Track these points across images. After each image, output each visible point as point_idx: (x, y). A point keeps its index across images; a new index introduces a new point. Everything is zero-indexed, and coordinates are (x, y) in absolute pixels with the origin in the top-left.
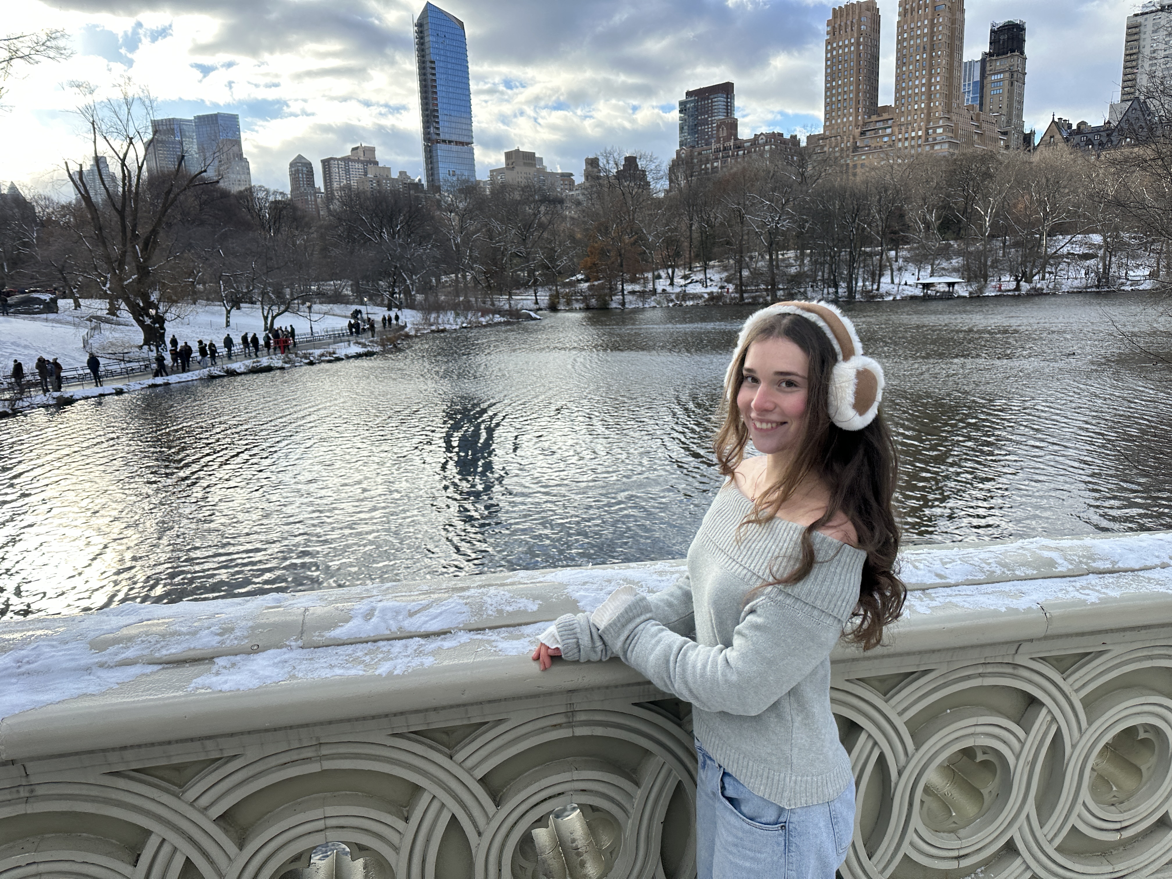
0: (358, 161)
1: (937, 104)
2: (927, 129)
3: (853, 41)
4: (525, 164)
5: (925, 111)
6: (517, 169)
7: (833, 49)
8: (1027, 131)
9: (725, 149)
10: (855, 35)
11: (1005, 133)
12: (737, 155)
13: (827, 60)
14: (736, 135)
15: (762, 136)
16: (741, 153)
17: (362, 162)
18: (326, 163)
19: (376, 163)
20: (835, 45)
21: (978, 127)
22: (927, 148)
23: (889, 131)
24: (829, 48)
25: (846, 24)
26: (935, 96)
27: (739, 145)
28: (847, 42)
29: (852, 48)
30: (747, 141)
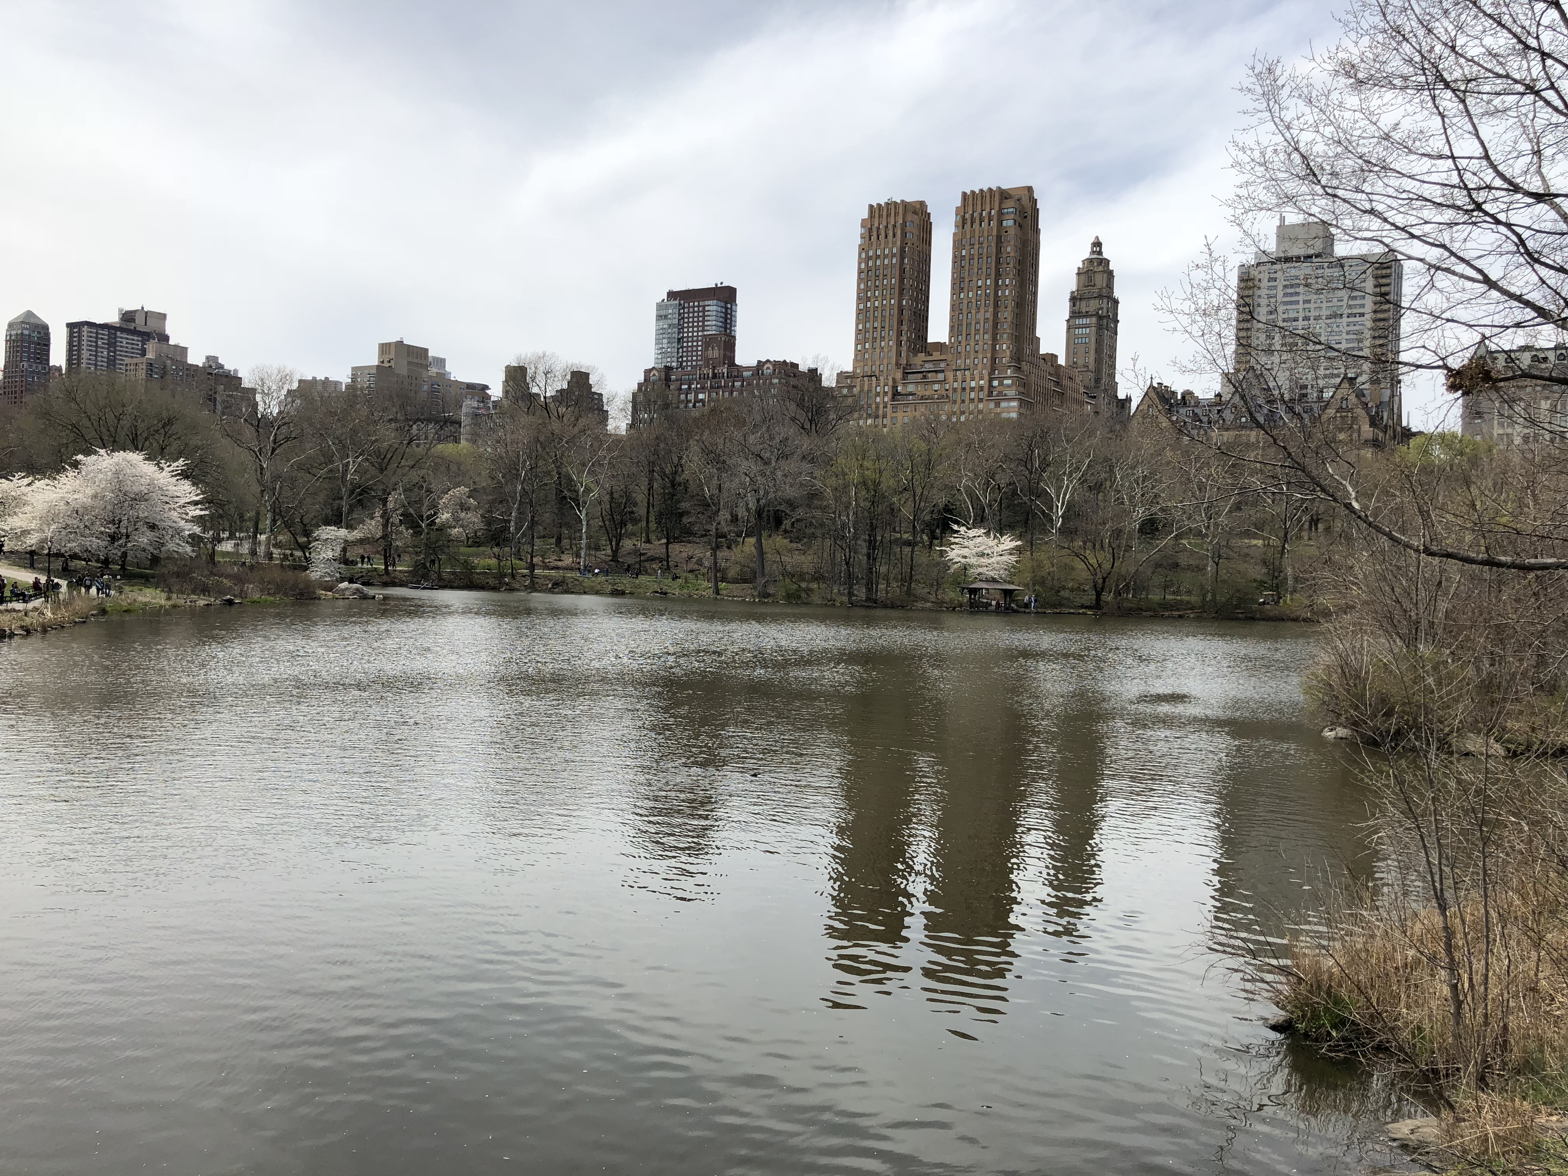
1: (1004, 347)
2: (991, 380)
3: (895, 250)
4: (410, 364)
5: (989, 355)
7: (869, 258)
8: (1121, 395)
9: (715, 376)
10: (899, 243)
11: (1092, 396)
12: (733, 386)
13: (860, 272)
14: (732, 358)
15: (768, 365)
16: (738, 384)
18: (74, 328)
19: (167, 338)
20: (871, 253)
21: (1057, 384)
22: (992, 405)
23: (941, 376)
24: (863, 255)
25: (886, 227)
26: (1001, 337)
27: (736, 372)
28: (887, 251)
29: (894, 261)
30: (748, 369)
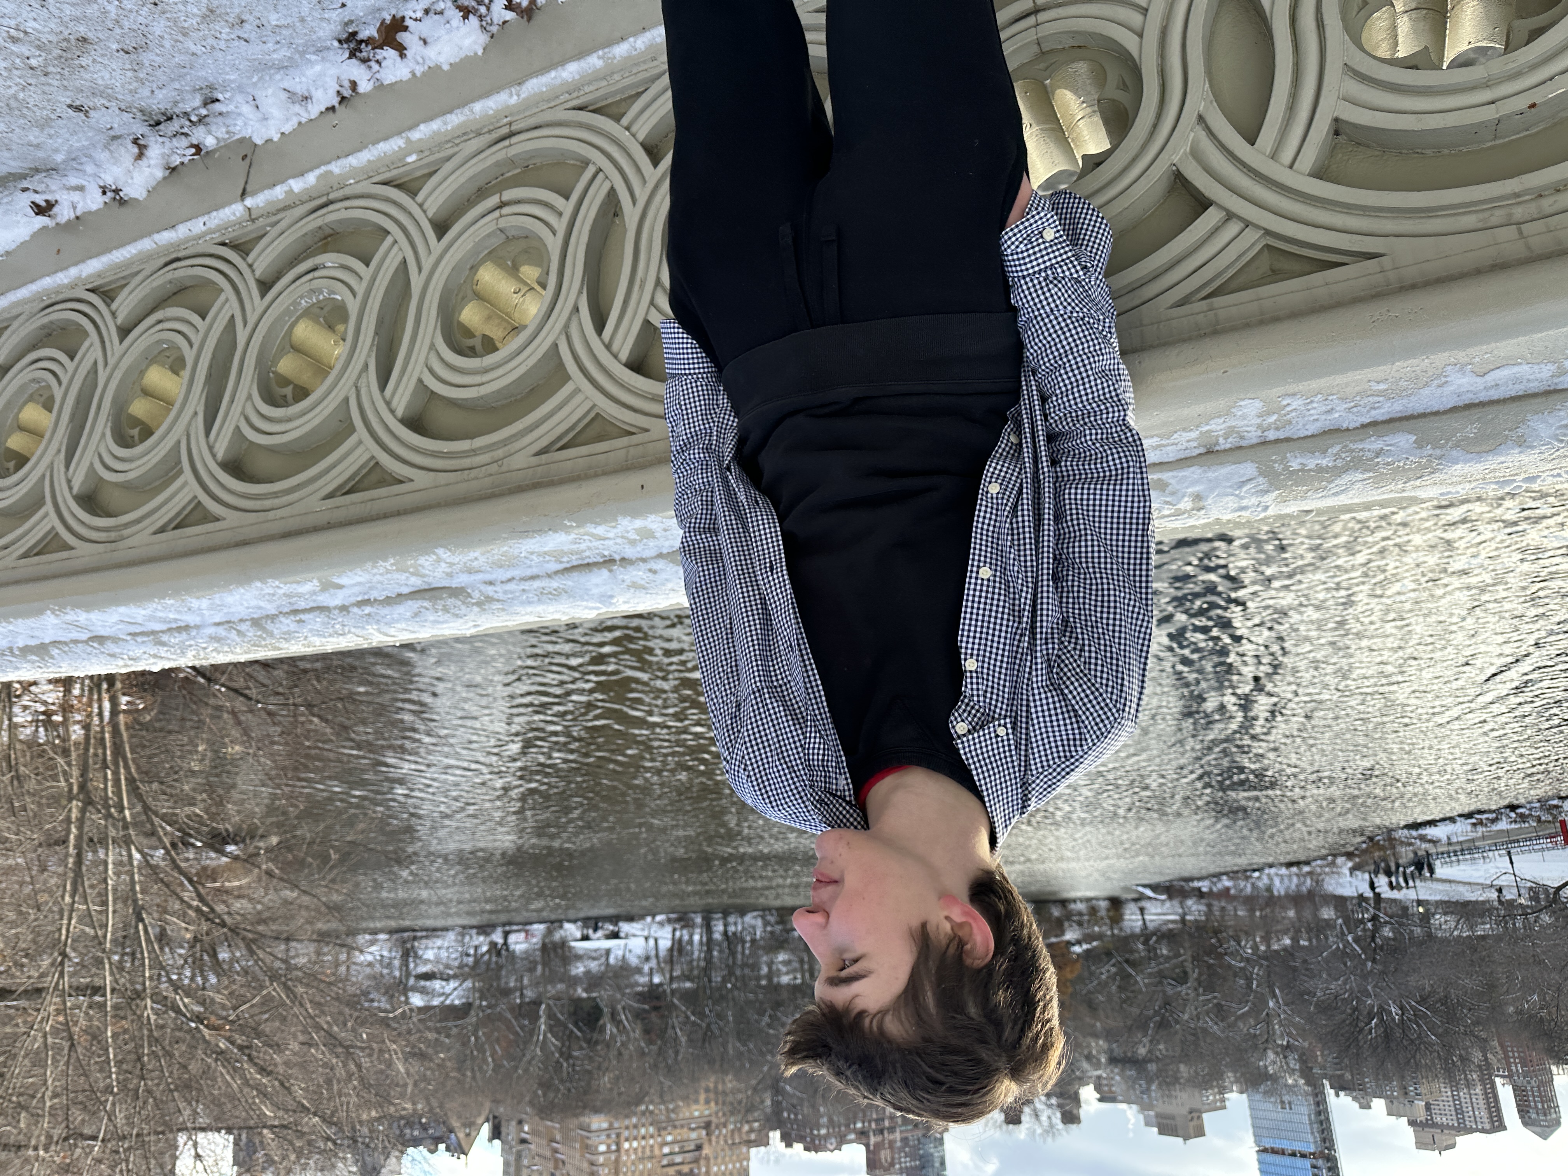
0: (1442, 1127)
4: (1172, 1117)
6: (1184, 1111)
8: (497, 1143)
9: (881, 1132)
11: (523, 1141)
14: (868, 1151)
17: (1435, 1125)
18: (1497, 1124)
19: (1412, 1123)
23: (666, 1150)
30: (851, 1142)
